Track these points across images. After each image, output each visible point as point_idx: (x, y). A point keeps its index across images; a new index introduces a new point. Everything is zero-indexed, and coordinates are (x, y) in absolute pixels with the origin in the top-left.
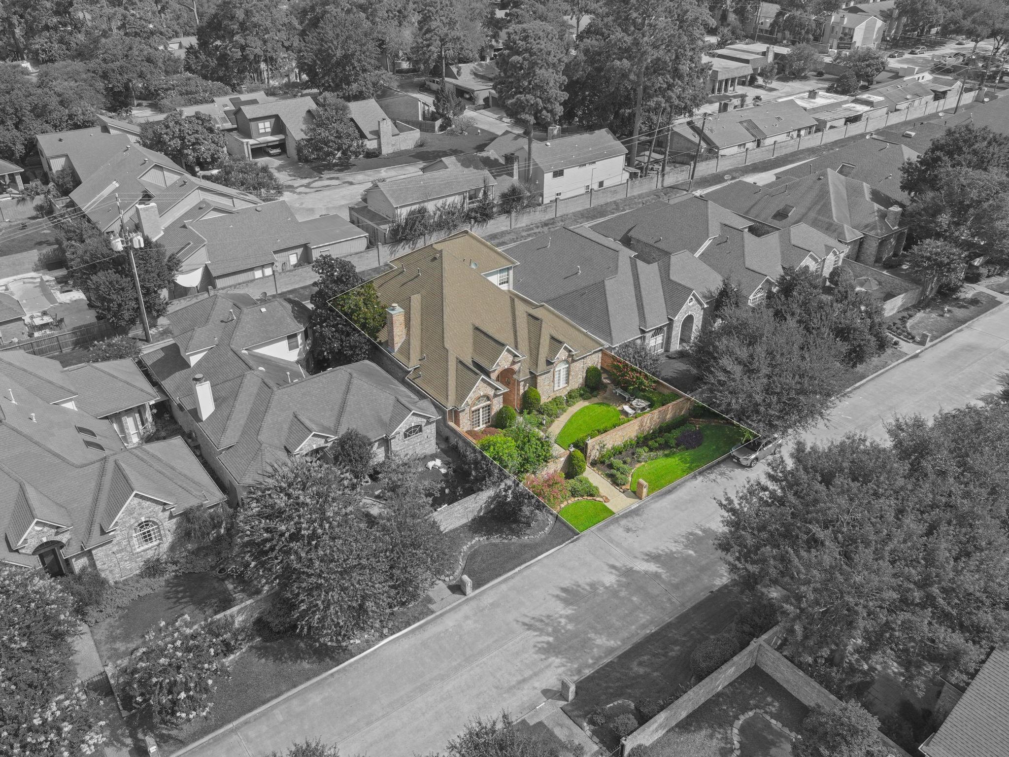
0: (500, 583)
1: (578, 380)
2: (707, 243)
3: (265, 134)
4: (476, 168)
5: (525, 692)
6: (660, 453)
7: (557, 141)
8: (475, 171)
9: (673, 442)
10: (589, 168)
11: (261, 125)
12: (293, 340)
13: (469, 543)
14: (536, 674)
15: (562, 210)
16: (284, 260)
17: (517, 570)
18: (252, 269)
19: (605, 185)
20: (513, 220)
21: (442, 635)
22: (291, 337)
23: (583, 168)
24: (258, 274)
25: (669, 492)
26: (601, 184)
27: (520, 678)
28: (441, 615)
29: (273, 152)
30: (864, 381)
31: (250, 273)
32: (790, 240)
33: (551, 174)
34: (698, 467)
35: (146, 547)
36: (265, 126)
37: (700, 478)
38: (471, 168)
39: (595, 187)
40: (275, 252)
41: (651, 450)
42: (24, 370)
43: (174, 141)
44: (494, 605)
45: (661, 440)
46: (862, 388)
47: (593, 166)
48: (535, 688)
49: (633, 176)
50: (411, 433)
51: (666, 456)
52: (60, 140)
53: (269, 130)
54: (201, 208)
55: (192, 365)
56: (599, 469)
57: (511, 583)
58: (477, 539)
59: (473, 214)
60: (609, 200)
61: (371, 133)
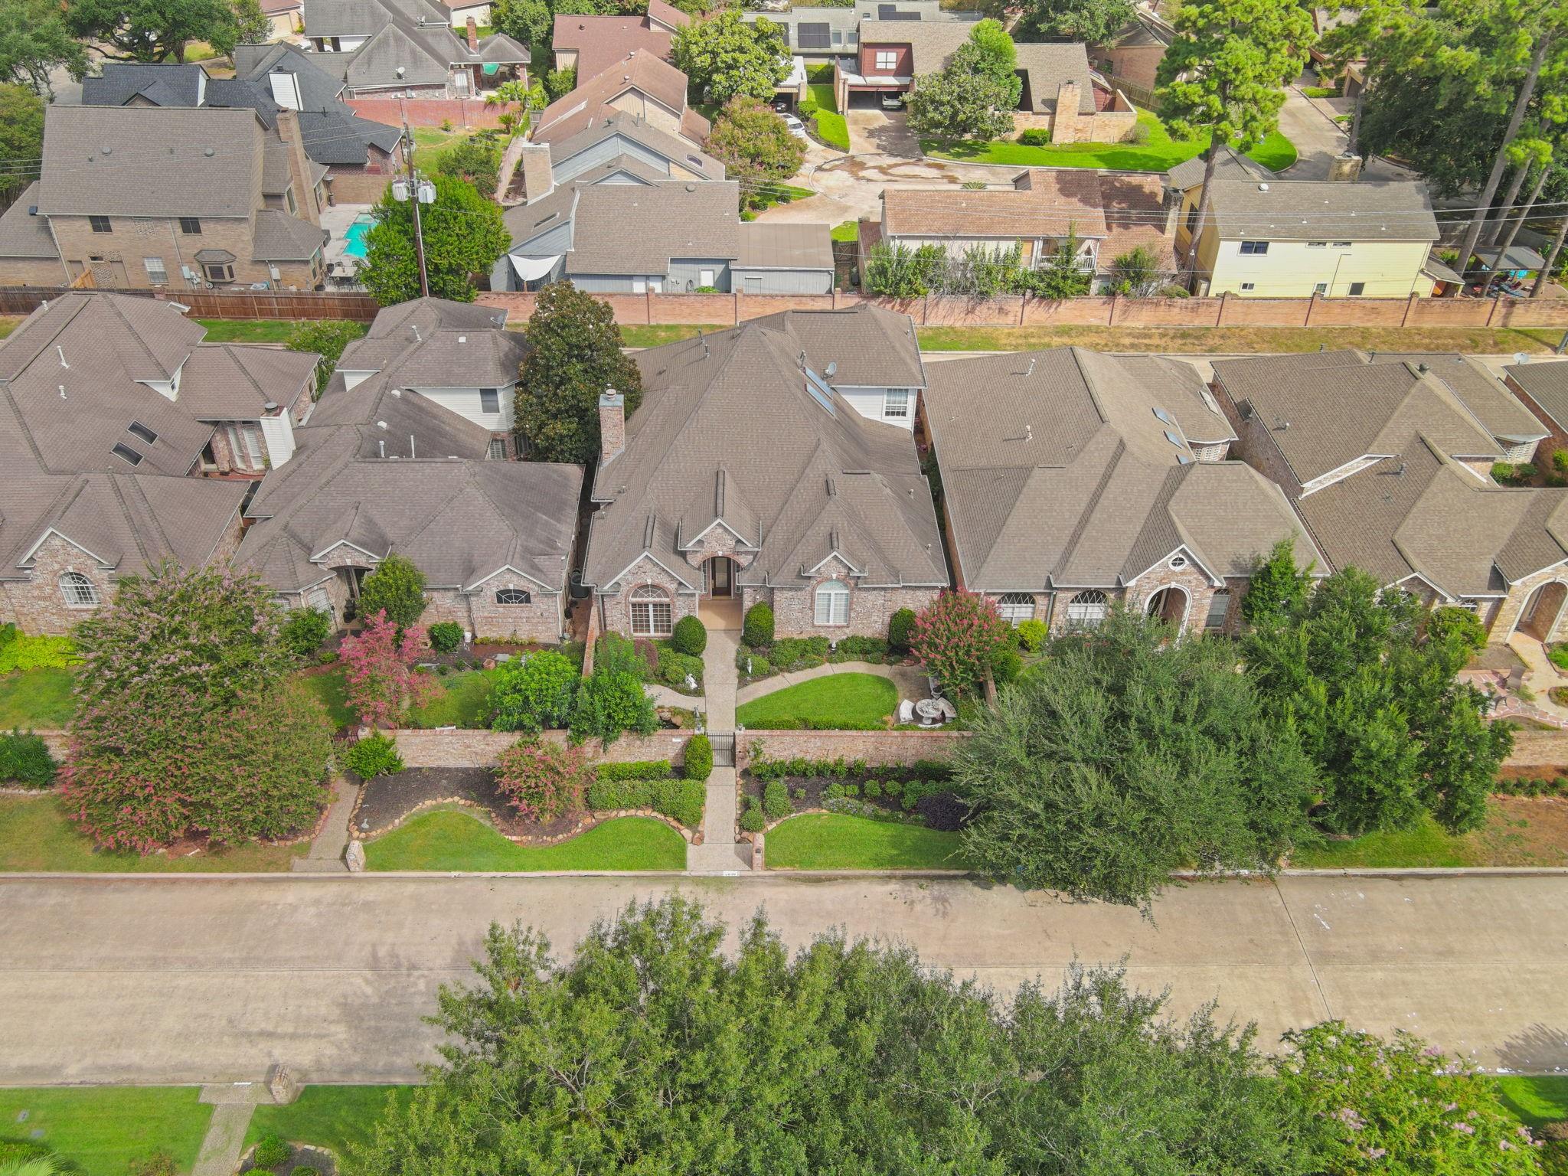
0: (414, 880)
1: (874, 625)
2: (1357, 465)
3: (885, 72)
4: (1085, 201)
5: (253, 1051)
6: (869, 808)
7: (1345, 186)
8: (1080, 205)
9: (909, 800)
10: (1330, 251)
11: (881, 56)
12: (490, 398)
13: (440, 800)
14: (293, 1037)
15: (1233, 317)
16: (691, 276)
17: (453, 874)
18: (630, 277)
19: (1366, 292)
20: (1117, 312)
21: (264, 907)
22: (488, 393)
23: (1319, 249)
24: (639, 287)
25: (817, 880)
26: (1357, 288)
27: (270, 1028)
28: (297, 879)
29: (887, 103)
30: (1462, 870)
31: (625, 283)
32: (1548, 515)
33: (1238, 245)
34: (911, 864)
35: (79, 606)
36: (888, 59)
37: (893, 886)
38: (1074, 200)
39: (1341, 290)
40: (674, 261)
41: (861, 796)
42: (130, 328)
43: (703, 58)
44: (368, 906)
45: (892, 787)
46: (1435, 882)
47: (1345, 249)
48: (269, 1054)
49: (1446, 290)
50: (510, 598)
51: (877, 818)
52: (581, 27)
53: (893, 66)
54: (611, 168)
55: (348, 388)
56: (745, 786)
57: (424, 889)
58: (456, 798)
59: (1035, 282)
60: (1354, 324)
61: (1044, 102)
